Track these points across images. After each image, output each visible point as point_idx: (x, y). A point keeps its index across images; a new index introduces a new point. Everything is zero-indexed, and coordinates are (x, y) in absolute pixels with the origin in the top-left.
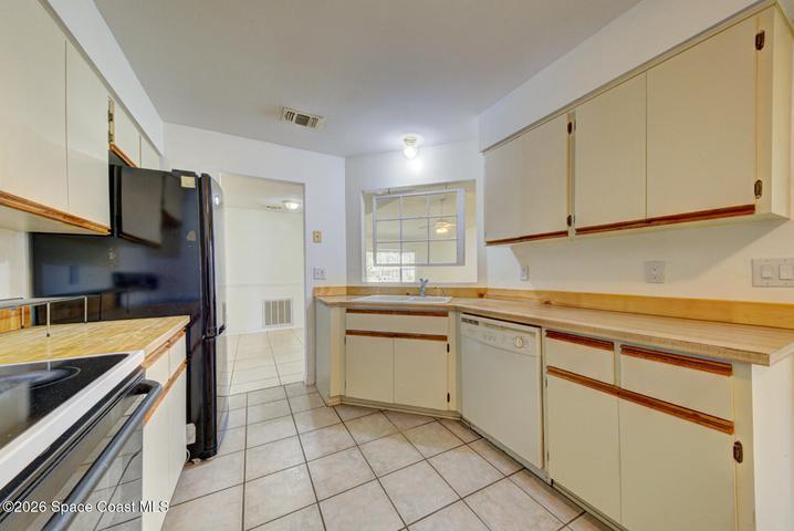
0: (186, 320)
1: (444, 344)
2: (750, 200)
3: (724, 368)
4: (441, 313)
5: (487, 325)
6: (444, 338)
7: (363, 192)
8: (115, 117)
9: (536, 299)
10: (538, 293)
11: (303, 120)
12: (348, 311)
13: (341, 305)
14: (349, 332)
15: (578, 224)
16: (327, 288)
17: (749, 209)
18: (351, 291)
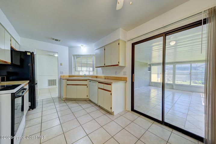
0: (28, 81)
1: (87, 86)
2: (118, 64)
3: (110, 84)
4: (86, 80)
5: (92, 82)
6: (87, 85)
7: (73, 55)
8: (11, 40)
9: (104, 78)
10: (104, 76)
11: (57, 40)
12: (67, 80)
13: (66, 79)
14: (67, 85)
15: (105, 65)
16: (64, 76)
17: (118, 65)
18: (70, 76)
